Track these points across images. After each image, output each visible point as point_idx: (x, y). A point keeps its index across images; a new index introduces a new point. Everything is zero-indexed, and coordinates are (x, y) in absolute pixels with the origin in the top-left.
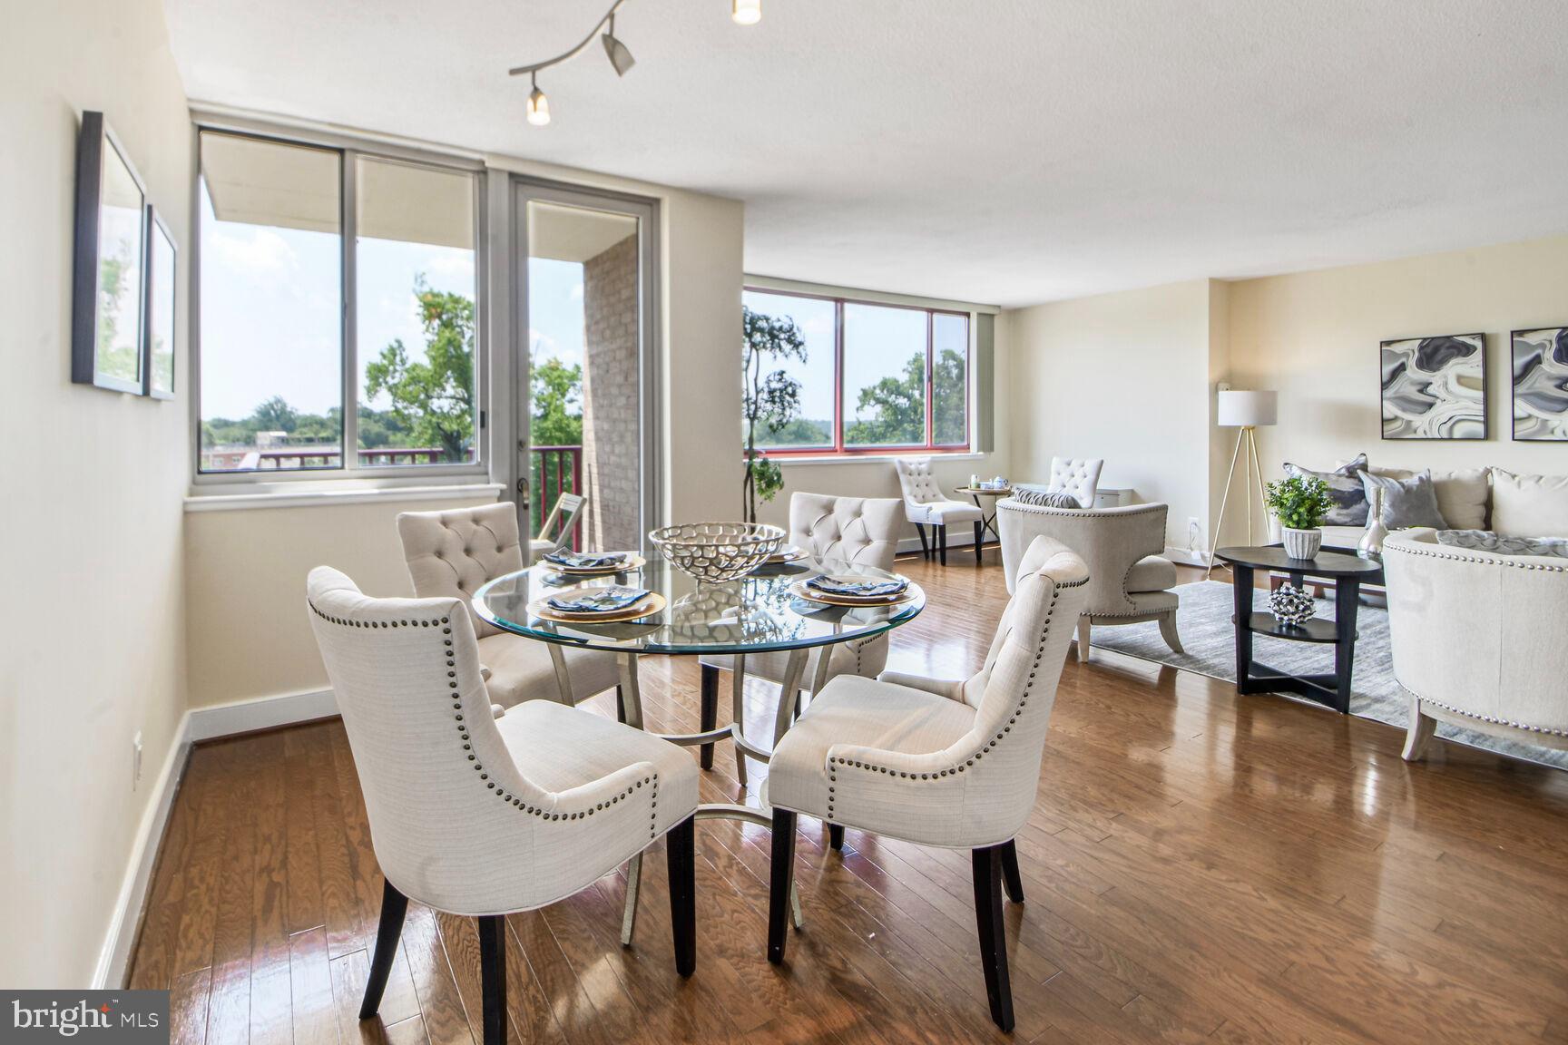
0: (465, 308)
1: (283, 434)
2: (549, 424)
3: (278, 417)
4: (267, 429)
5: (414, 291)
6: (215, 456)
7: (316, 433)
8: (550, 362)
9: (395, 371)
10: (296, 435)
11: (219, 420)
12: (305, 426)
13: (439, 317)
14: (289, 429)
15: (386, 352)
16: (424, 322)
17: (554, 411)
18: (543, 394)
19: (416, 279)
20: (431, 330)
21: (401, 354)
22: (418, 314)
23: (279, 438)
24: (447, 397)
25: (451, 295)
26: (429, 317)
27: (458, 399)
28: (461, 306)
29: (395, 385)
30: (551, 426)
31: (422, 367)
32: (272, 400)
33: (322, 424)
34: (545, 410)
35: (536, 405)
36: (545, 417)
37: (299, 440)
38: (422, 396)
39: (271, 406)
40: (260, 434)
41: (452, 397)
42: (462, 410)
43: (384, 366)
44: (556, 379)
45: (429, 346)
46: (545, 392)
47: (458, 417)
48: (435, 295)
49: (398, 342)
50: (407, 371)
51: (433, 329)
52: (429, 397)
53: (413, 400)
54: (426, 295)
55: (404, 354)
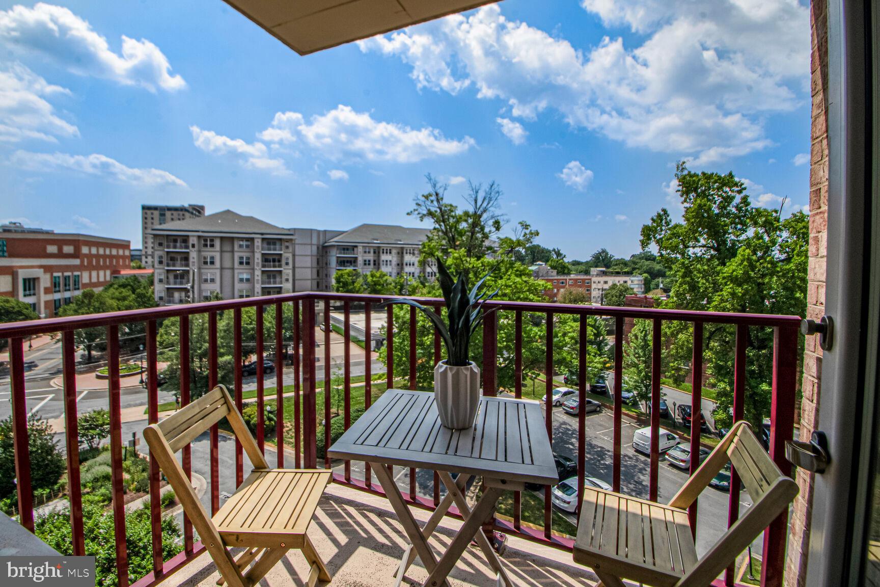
0: (715, 182)
1: (604, 269)
2: (792, 266)
3: (603, 260)
4: (596, 267)
5: (676, 175)
6: (570, 279)
7: (621, 269)
8: (794, 215)
9: (662, 230)
10: (611, 270)
11: (575, 261)
12: (616, 265)
13: (696, 190)
14: (607, 266)
15: (655, 218)
16: (682, 196)
17: (798, 255)
18: (787, 241)
19: (678, 168)
20: (688, 200)
21: (666, 219)
22: (679, 191)
23: (601, 271)
24: (700, 246)
25: (704, 174)
26: (687, 193)
27: (708, 247)
28: (712, 180)
29: (661, 239)
30: (794, 268)
31: (680, 226)
32: (600, 251)
33: (625, 264)
34: (788, 255)
35: (780, 251)
36: (788, 260)
37: (612, 273)
38: (681, 246)
39: (600, 253)
40: (592, 269)
41: (703, 246)
42: (712, 255)
43: (654, 227)
44: (801, 229)
45: (686, 212)
46: (789, 240)
47: (709, 260)
48: (691, 176)
49: (664, 211)
50: (669, 229)
51: (690, 199)
52: (686, 247)
53: (674, 249)
54: (684, 178)
55: (668, 218)
